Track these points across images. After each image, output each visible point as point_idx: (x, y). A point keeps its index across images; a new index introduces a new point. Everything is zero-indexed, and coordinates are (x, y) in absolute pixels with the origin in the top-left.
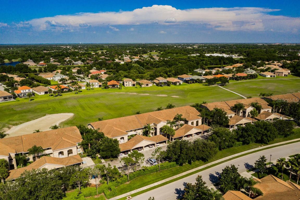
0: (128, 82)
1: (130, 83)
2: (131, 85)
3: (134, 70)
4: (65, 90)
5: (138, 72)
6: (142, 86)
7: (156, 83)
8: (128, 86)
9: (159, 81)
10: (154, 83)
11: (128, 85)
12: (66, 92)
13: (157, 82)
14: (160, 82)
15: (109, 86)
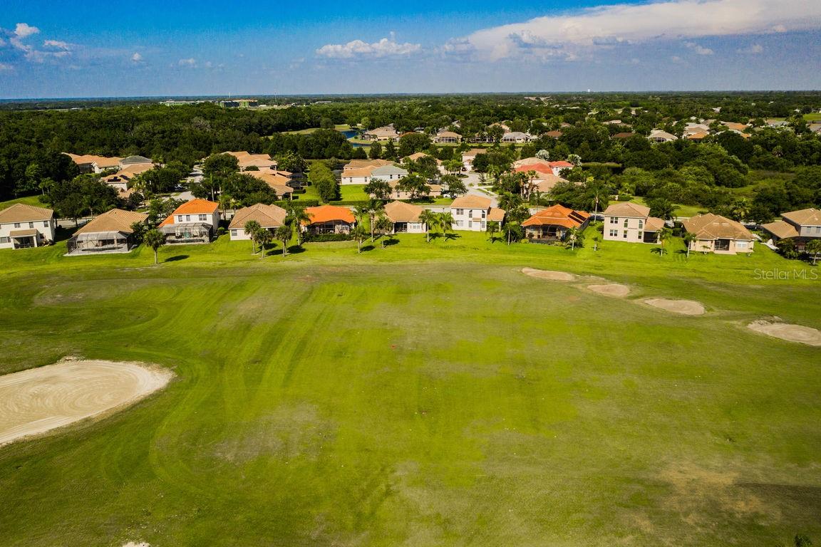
0: (621, 221)
1: (634, 223)
2: (633, 237)
3: (697, 169)
4: (337, 229)
5: (712, 179)
6: (693, 248)
7: (778, 239)
8: (620, 237)
9: (798, 228)
10: (768, 235)
11: (621, 234)
12: (342, 237)
13: (786, 232)
14: (804, 233)
15: (528, 231)
